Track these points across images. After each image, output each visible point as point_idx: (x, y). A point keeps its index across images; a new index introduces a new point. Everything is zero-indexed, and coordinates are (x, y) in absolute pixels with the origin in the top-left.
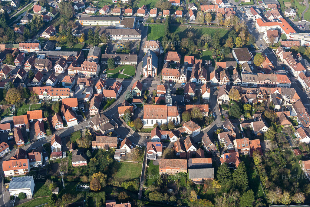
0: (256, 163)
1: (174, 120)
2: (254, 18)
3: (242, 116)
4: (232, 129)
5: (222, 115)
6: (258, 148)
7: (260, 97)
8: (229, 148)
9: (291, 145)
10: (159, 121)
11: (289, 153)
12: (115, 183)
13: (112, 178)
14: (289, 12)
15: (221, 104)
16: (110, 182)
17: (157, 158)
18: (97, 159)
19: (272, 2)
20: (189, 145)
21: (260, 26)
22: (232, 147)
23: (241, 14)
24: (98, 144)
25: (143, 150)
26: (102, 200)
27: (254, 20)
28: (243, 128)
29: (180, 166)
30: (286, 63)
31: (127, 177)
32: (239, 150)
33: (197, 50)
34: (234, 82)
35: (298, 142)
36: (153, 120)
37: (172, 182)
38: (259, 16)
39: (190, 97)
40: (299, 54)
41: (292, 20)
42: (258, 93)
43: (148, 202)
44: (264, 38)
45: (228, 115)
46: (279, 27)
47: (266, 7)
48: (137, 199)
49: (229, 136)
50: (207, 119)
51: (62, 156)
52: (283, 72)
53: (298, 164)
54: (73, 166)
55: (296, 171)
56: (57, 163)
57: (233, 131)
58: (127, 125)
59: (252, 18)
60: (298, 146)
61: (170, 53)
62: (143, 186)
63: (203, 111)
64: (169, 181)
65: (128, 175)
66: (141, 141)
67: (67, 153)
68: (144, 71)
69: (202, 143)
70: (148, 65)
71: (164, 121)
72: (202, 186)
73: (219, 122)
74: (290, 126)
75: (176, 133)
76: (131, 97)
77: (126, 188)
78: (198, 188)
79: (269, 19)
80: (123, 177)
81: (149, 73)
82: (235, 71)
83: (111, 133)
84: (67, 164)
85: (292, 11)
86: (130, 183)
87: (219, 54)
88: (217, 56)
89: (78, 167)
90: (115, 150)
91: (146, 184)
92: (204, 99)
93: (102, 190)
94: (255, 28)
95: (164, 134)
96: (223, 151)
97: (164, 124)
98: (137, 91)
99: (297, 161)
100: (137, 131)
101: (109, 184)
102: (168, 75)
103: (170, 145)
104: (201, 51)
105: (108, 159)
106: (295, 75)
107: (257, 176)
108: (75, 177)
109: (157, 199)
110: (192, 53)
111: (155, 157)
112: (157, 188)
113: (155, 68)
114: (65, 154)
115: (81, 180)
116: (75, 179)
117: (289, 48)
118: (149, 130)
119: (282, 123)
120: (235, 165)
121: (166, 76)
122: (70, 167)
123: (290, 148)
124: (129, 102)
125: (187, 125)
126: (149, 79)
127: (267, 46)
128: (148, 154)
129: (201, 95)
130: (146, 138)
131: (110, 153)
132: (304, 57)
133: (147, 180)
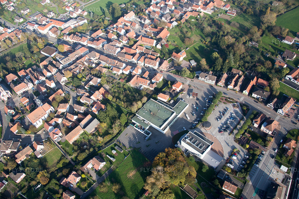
0: (111, 100)
1: (51, 111)
2: (35, 28)
3: (81, 81)
4: (85, 92)
5: (71, 89)
6: (105, 92)
7: (80, 66)
8: (92, 102)
9: (116, 79)
10: (43, 118)
11: (119, 83)
12: (53, 169)
13: (49, 168)
14: (50, 14)
15: (64, 84)
16: (49, 171)
17: (61, 138)
18: (29, 167)
19: (37, 14)
20: (72, 117)
21: (43, 30)
22: (93, 101)
23: (25, 30)
24: (20, 159)
25: (49, 140)
26: (56, 184)
27: (36, 29)
28: (88, 88)
29: (78, 131)
30: (75, 41)
31: (56, 161)
32: (98, 100)
33: (20, 65)
34: (60, 68)
35: (118, 75)
36: (39, 120)
37: (81, 142)
38: (37, 25)
39: (45, 92)
40: (77, 33)
41: (55, 18)
42: (78, 65)
43: (81, 162)
44: (51, 35)
45: (74, 86)
46: (53, 25)
47: (35, 18)
48: (74, 166)
49: (86, 97)
50: (65, 97)
51: (5, 184)
52: (80, 47)
53: (127, 86)
54: (18, 183)
55: (129, 89)
56: (5, 190)
57: (86, 93)
58: (25, 135)
59: (33, 28)
60: (120, 77)
61: (7, 77)
62: (69, 157)
63: (61, 94)
64: (79, 143)
65: (55, 159)
66: (43, 136)
67: (6, 180)
68: (2, 98)
69: (76, 111)
70: (3, 92)
71: (46, 116)
72: (98, 131)
73: (73, 94)
74: (107, 70)
75: (58, 117)
76: (11, 118)
77: (62, 166)
78: (97, 134)
79: (43, 24)
80: (53, 163)
81: (7, 97)
82: (54, 62)
83: (21, 146)
84: (13, 186)
85: (52, 13)
86: (61, 162)
87: (35, 59)
88: (35, 61)
89: (22, 181)
90: (34, 153)
91: (70, 155)
92: (53, 88)
93: (50, 179)
94: (40, 34)
95: (53, 122)
96: (90, 106)
97: (47, 117)
98: (11, 112)
99: (126, 84)
100: (35, 133)
101: (50, 172)
102: (20, 89)
103: (61, 126)
104: (23, 63)
105: (35, 161)
106: (85, 45)
107: (116, 105)
108: (27, 187)
109: (84, 157)
110: (19, 68)
111: (60, 137)
112: (78, 152)
113: (7, 91)
114: (5, 181)
115: (32, 186)
116: (28, 188)
117: (68, 33)
118: (41, 128)
119: (103, 72)
120: (102, 108)
121: (19, 91)
122: (17, 185)
123: (118, 81)
124: (13, 121)
125: (60, 108)
126: (10, 100)
127: (56, 38)
128: (54, 140)
129: (50, 87)
130: (44, 132)
131: (32, 157)
132: (80, 33)
133: (68, 153)
